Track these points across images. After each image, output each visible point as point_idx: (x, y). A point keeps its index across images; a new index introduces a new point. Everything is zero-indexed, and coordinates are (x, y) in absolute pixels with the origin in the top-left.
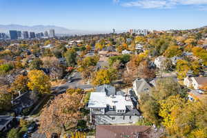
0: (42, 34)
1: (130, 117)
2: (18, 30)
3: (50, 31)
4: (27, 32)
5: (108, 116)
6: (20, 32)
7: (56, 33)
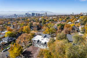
0: (42, 14)
1: (46, 47)
2: (34, 13)
3: (45, 13)
4: (37, 14)
5: (38, 44)
6: (35, 13)
7: (47, 14)
